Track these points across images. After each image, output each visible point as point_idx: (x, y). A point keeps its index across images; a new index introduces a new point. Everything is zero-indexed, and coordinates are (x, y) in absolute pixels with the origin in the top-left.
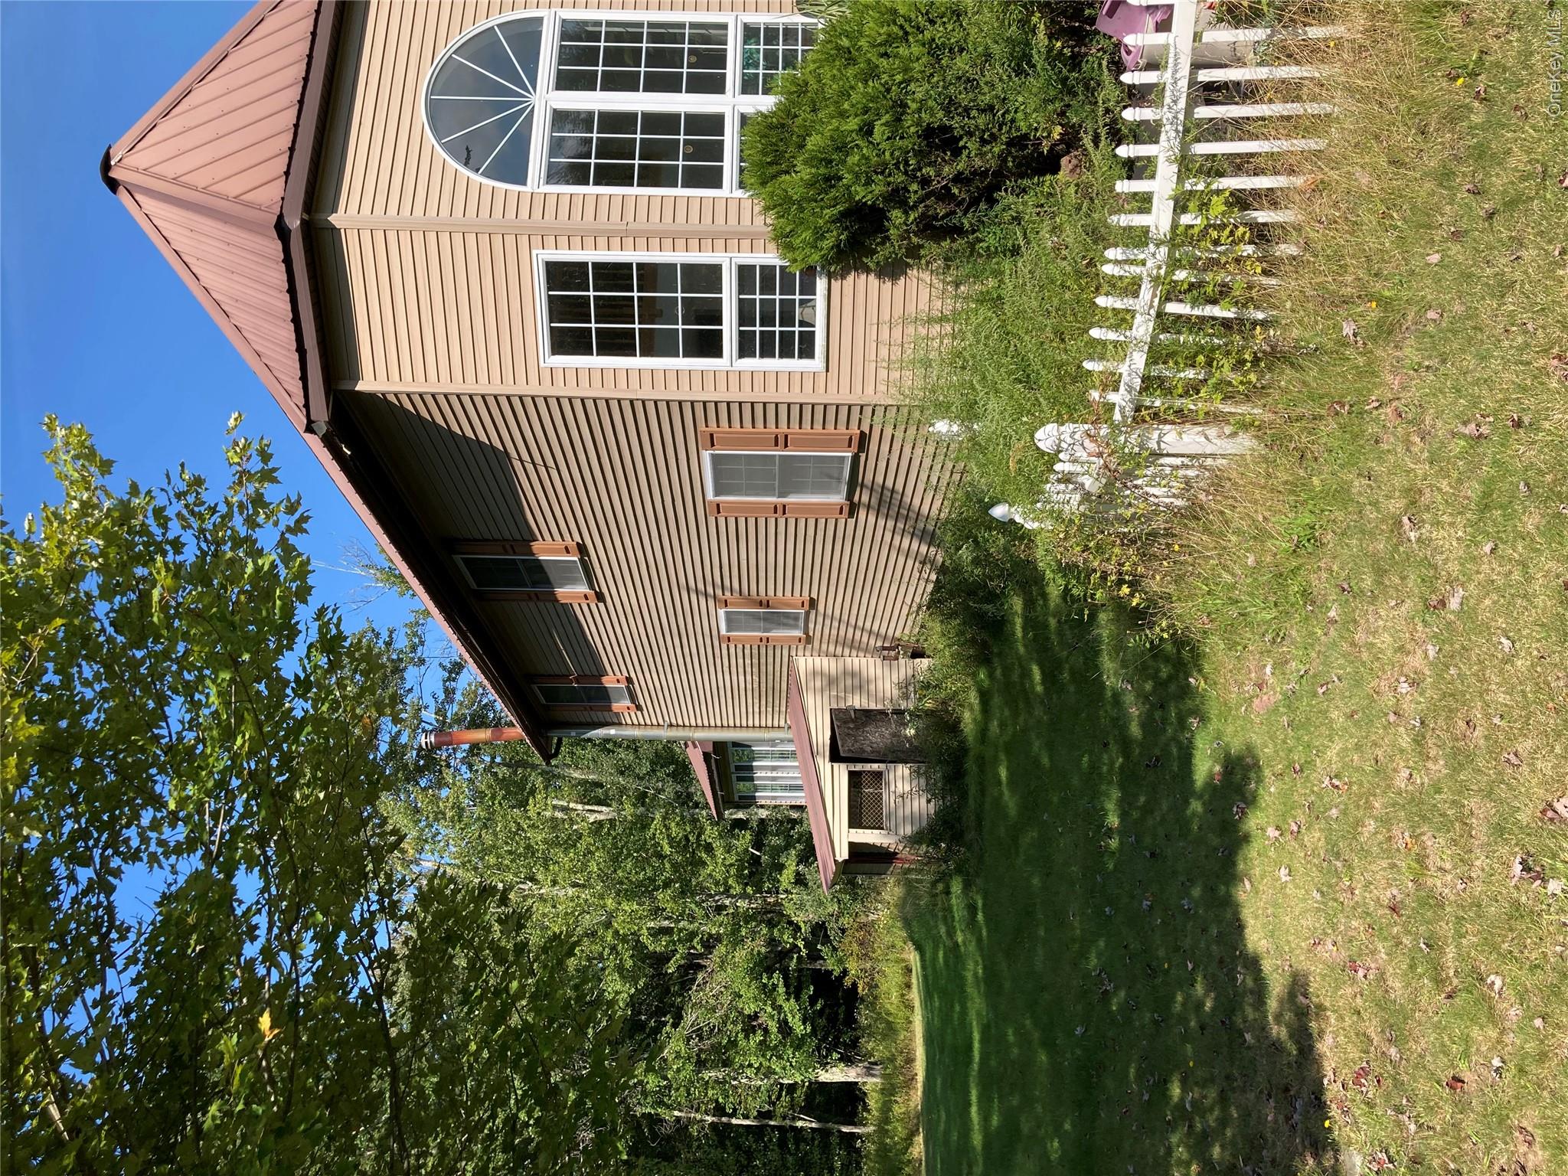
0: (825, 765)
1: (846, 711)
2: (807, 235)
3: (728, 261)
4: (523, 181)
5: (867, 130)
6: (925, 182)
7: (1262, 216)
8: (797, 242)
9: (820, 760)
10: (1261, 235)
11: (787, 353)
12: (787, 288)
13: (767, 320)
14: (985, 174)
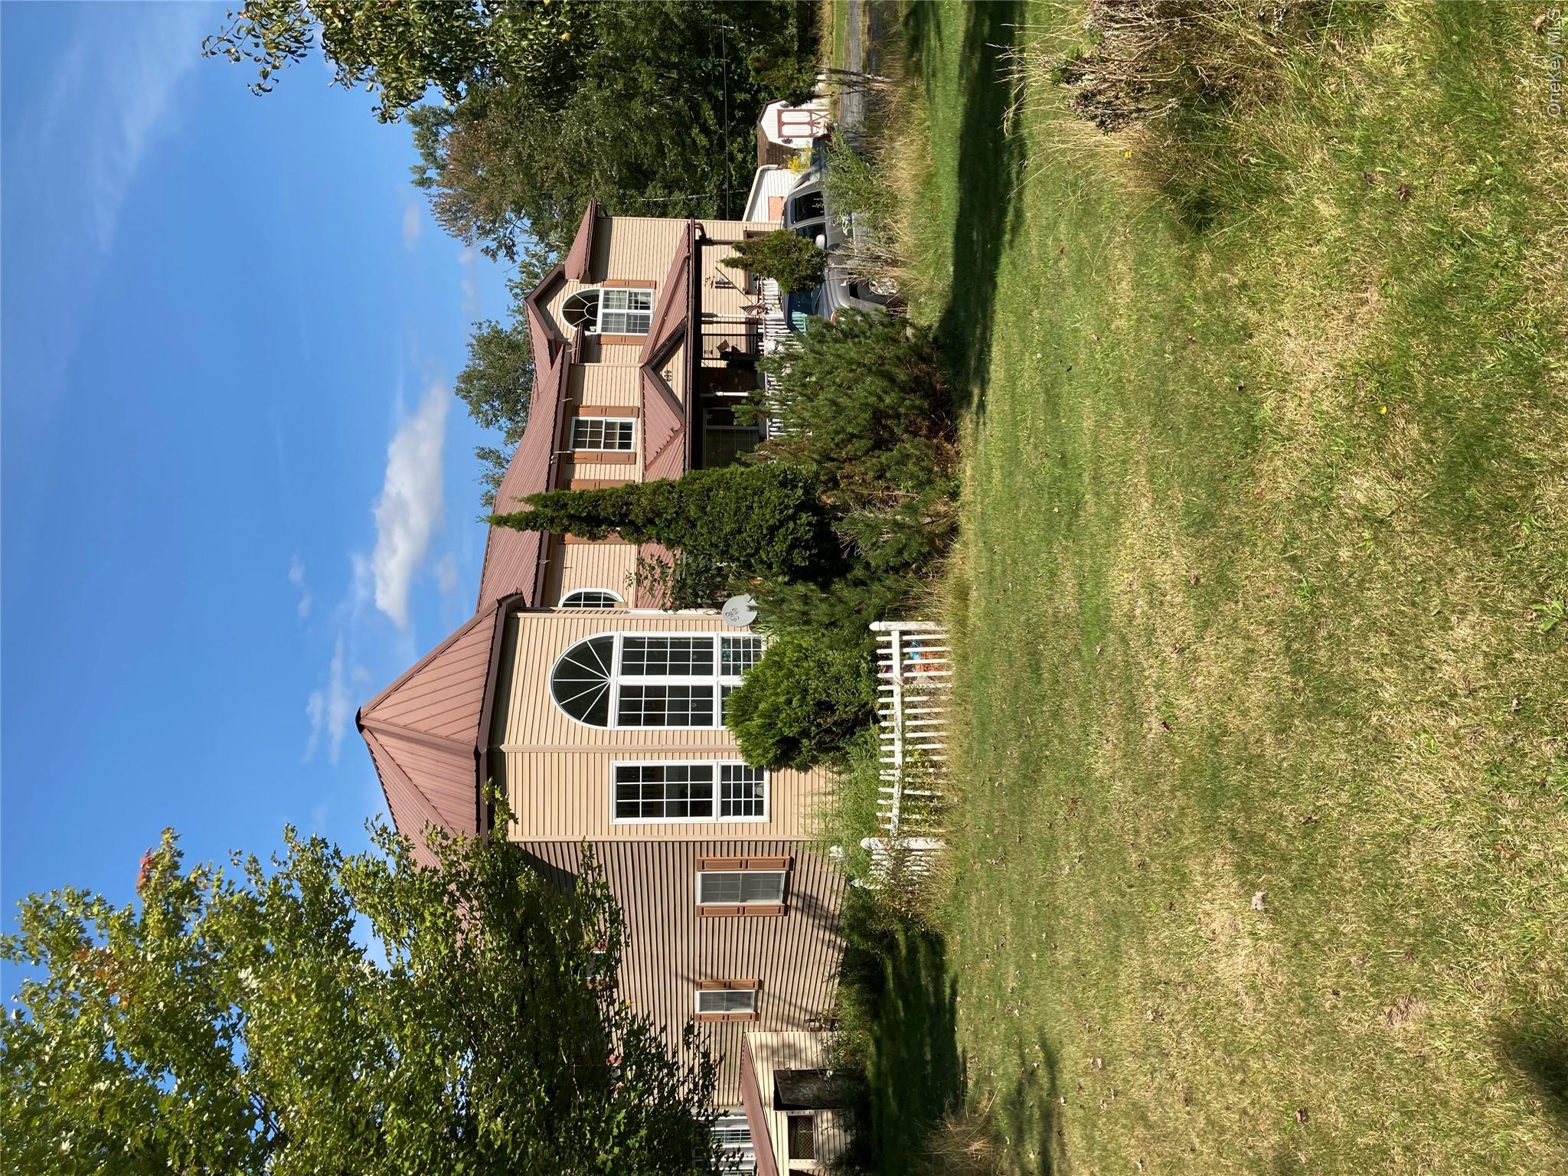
0: (770, 1113)
1: (785, 1071)
2: (760, 751)
3: (716, 764)
4: (605, 724)
5: (789, 702)
6: (819, 725)
7: (935, 758)
8: (754, 754)
9: (767, 1110)
10: (934, 764)
11: (748, 812)
12: (748, 777)
13: (737, 794)
14: (848, 721)
